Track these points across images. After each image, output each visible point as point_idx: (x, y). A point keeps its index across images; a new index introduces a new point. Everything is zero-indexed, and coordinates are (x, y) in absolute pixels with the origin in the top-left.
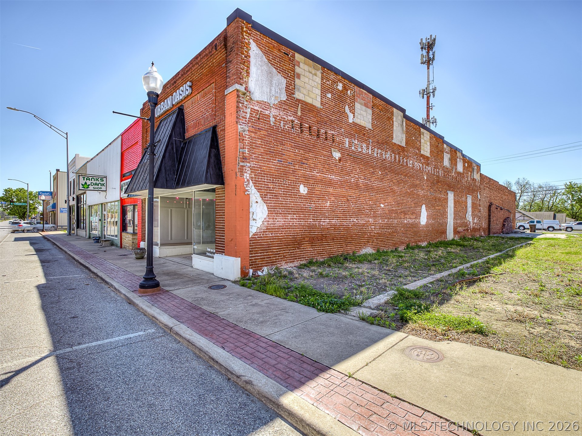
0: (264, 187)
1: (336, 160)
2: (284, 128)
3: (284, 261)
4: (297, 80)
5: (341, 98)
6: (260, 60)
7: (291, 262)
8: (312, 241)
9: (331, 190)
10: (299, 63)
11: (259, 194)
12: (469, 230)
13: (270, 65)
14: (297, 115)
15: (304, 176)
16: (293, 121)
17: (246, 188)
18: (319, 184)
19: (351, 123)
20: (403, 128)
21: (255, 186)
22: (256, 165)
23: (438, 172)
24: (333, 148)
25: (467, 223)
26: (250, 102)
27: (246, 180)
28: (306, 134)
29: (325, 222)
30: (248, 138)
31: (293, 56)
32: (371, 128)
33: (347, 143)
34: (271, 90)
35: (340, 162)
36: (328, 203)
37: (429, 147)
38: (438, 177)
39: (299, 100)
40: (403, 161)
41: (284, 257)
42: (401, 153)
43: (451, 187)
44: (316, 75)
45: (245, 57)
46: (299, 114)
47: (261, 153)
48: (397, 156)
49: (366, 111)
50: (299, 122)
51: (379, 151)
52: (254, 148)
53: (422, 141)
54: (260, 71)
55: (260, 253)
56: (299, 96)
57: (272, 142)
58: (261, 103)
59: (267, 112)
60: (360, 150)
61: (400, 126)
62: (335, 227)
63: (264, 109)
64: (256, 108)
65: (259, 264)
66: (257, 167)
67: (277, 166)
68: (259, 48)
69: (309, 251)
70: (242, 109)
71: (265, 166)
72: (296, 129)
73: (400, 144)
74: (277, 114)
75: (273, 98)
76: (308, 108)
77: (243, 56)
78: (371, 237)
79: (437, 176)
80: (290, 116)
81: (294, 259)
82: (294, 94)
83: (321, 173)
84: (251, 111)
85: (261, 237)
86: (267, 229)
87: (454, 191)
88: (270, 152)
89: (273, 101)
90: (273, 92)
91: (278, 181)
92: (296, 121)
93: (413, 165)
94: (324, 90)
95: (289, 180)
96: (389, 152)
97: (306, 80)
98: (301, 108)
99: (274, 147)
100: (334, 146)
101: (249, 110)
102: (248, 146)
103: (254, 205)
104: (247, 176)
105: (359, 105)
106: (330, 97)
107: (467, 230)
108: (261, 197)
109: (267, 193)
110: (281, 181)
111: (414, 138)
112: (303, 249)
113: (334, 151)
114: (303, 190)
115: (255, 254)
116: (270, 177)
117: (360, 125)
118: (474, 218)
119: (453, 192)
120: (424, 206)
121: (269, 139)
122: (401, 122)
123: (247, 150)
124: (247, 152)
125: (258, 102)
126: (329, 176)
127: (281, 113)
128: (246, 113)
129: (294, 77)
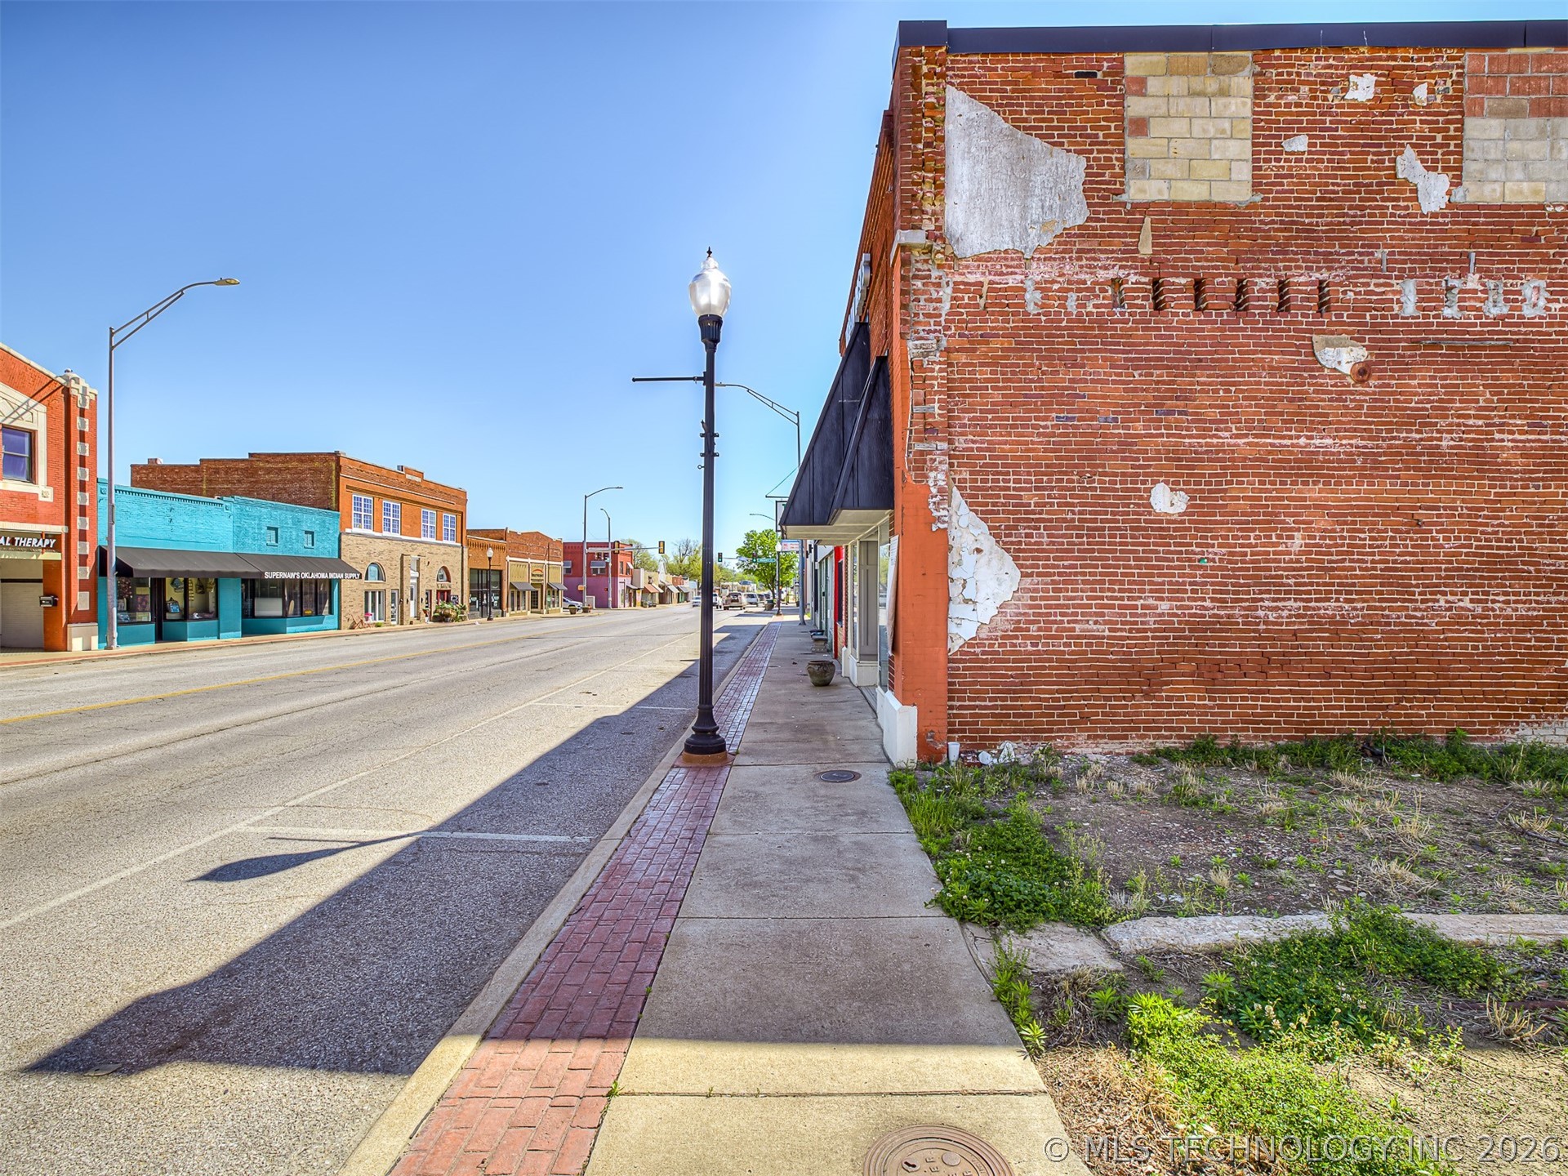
0: (1004, 505)
1: (1343, 376)
2: (1080, 314)
3: (1081, 730)
4: (1134, 143)
5: (1370, 134)
6: (982, 133)
7: (1112, 738)
8: (1213, 674)
9: (1312, 491)
10: (1142, 81)
11: (984, 526)
13: (1020, 134)
14: (1134, 259)
15: (1172, 455)
16: (1116, 283)
17: (935, 514)
18: (1245, 475)
19: (1434, 215)
21: (970, 505)
22: (974, 442)
24: (1321, 332)
26: (950, 267)
27: (934, 491)
28: (1180, 310)
29: (1279, 611)
30: (941, 370)
31: (1117, 70)
33: (1411, 298)
34: (1025, 208)
35: (1362, 382)
36: (1299, 541)
39: (1144, 208)
41: (1085, 718)
44: (1224, 92)
45: (928, 145)
46: (1146, 249)
47: (993, 404)
50: (1146, 280)
52: (968, 396)
54: (981, 167)
55: (991, 699)
56: (1142, 191)
57: (1032, 365)
58: (990, 259)
59: (1012, 280)
60: (1500, 311)
62: (1337, 628)
63: (999, 274)
64: (971, 278)
65: (985, 731)
66: (979, 449)
67: (1053, 435)
68: (981, 99)
69: (1196, 707)
70: (924, 293)
71: (1006, 443)
72: (1133, 306)
74: (1052, 276)
75: (1032, 232)
76: (1190, 219)
77: (920, 146)
80: (1106, 268)
81: (1124, 729)
82: (1118, 193)
83: (1257, 436)
84: (955, 290)
85: (997, 653)
86: (1017, 629)
88: (1026, 396)
89: (1036, 238)
90: (1035, 212)
91: (1060, 481)
92: (1133, 278)
94: (1271, 133)
95: (1105, 474)
97: (1179, 127)
98: (1153, 229)
99: (1039, 380)
100: (1330, 324)
101: (949, 290)
102: (940, 393)
103: (969, 559)
104: (937, 478)
105: (1494, 123)
106: (1304, 148)
108: (995, 536)
109: (1019, 520)
110: (1070, 481)
112: (1168, 698)
113: (1331, 345)
114: (1166, 501)
115: (970, 699)
116: (1029, 474)
117: (1499, 207)
121: (1021, 358)
123: (936, 405)
124: (937, 411)
125: (978, 258)
126: (1302, 441)
127: (1067, 269)
128: (939, 300)
129: (1122, 136)
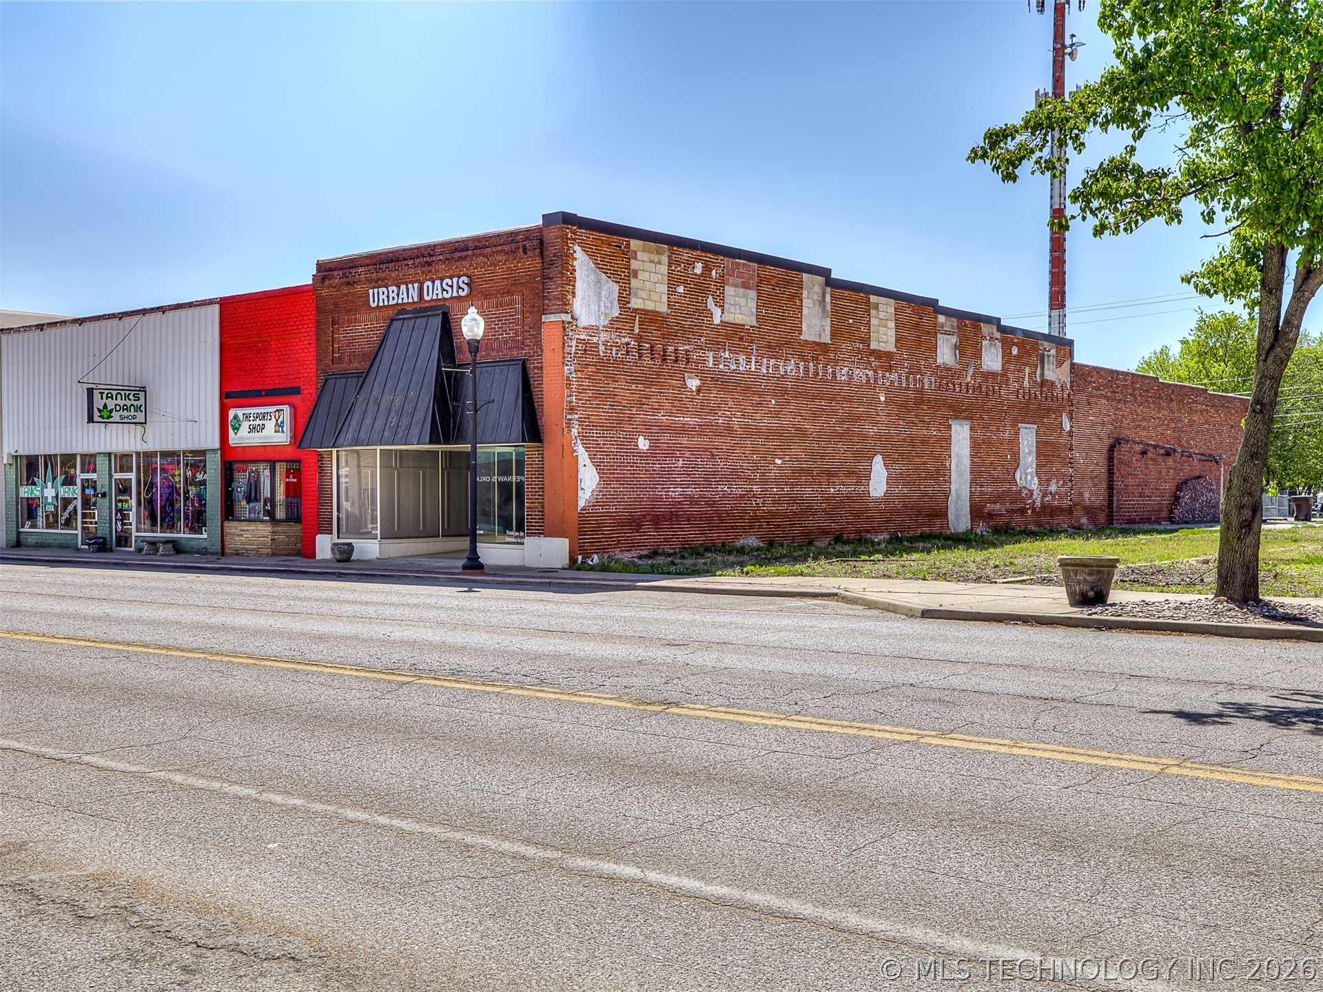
0: (592, 444)
1: (693, 392)
2: (616, 357)
4: (633, 281)
5: (700, 288)
6: (587, 269)
8: (656, 520)
9: (685, 441)
10: (635, 253)
11: (587, 454)
12: (1029, 511)
13: (598, 270)
14: (633, 334)
15: (644, 423)
16: (628, 344)
17: (574, 448)
18: (665, 433)
19: (717, 325)
20: (824, 308)
21: (582, 444)
22: (583, 414)
23: (921, 381)
24: (687, 372)
25: (1019, 492)
26: (575, 331)
27: (573, 437)
28: (647, 360)
29: (675, 493)
30: (575, 381)
31: (628, 245)
32: (754, 323)
33: (711, 360)
34: (599, 306)
35: (698, 394)
36: (681, 462)
37: (892, 333)
38: (921, 391)
39: (636, 310)
40: (825, 373)
41: (619, 542)
42: (821, 357)
43: (959, 411)
44: (659, 263)
45: (571, 273)
46: (637, 331)
47: (589, 397)
48: (811, 364)
49: (745, 296)
50: (636, 344)
51: (772, 362)
52: (581, 393)
53: (874, 321)
54: (585, 285)
55: (590, 535)
56: (635, 303)
57: (601, 380)
58: (588, 329)
59: (595, 339)
60: (733, 367)
61: (817, 305)
62: (692, 501)
63: (591, 336)
64: (582, 337)
65: (587, 550)
66: (584, 418)
67: (608, 412)
68: (585, 251)
69: (650, 535)
70: (567, 343)
71: (593, 415)
72: (632, 355)
73: (817, 340)
74: (608, 339)
75: (602, 318)
76: (649, 318)
77: (569, 273)
78: (756, 518)
79: (916, 390)
80: (624, 337)
81: (631, 547)
82: (629, 302)
83: (669, 416)
84: (577, 342)
85: (591, 513)
86: (597, 502)
87: (971, 418)
88: (599, 394)
89: (604, 322)
91: (610, 433)
92: (633, 343)
93: (851, 377)
94: (672, 282)
95: (623, 431)
96: (793, 361)
97: (646, 276)
98: (639, 321)
99: (604, 387)
100: (689, 369)
101: (575, 342)
102: (575, 392)
103: (583, 469)
104: (574, 432)
105: (732, 289)
106: (682, 291)
107: (1022, 511)
108: (590, 458)
109: (597, 451)
110: (613, 434)
111: (851, 321)
112: (644, 532)
113: (690, 378)
114: (643, 444)
115: (586, 535)
116: (600, 430)
117: (734, 324)
118: (1048, 480)
119: (969, 422)
120: (878, 460)
121: (598, 376)
122: (821, 295)
123: (574, 397)
124: (575, 400)
125: (584, 328)
126: (681, 419)
127: (613, 337)
128: (571, 347)
129: (629, 276)
